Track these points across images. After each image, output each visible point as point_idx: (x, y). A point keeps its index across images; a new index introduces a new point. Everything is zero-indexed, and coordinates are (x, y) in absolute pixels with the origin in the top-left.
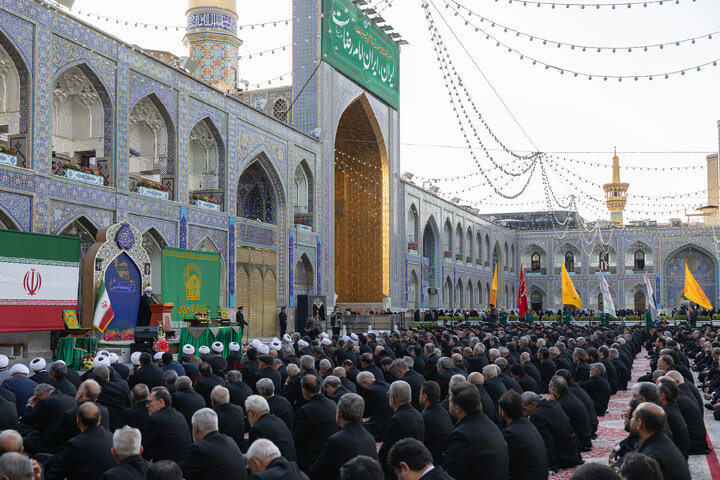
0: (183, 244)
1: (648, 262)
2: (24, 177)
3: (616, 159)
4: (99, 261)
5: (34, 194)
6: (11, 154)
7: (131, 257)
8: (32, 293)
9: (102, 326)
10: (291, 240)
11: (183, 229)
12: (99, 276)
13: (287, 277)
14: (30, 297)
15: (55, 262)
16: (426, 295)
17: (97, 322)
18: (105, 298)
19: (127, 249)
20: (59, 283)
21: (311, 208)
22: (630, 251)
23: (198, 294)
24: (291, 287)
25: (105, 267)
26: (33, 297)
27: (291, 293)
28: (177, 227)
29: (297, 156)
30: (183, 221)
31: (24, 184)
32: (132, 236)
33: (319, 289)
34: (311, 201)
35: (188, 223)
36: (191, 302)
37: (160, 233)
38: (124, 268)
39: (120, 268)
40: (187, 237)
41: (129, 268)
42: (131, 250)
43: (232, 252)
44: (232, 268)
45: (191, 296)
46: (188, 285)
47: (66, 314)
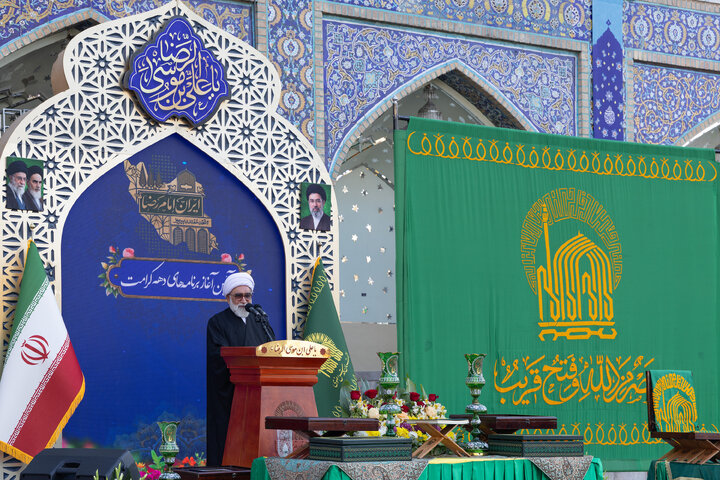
7: (222, 157)
19: (188, 123)
23: (604, 313)
28: (576, 72)
30: (608, 48)
32: (212, 70)
35: (630, 54)
36: (563, 347)
37: (492, 88)
38: (181, 202)
39: (161, 204)
40: (629, 108)
41: (210, 206)
42: (220, 127)
45: (565, 321)
46: (545, 279)
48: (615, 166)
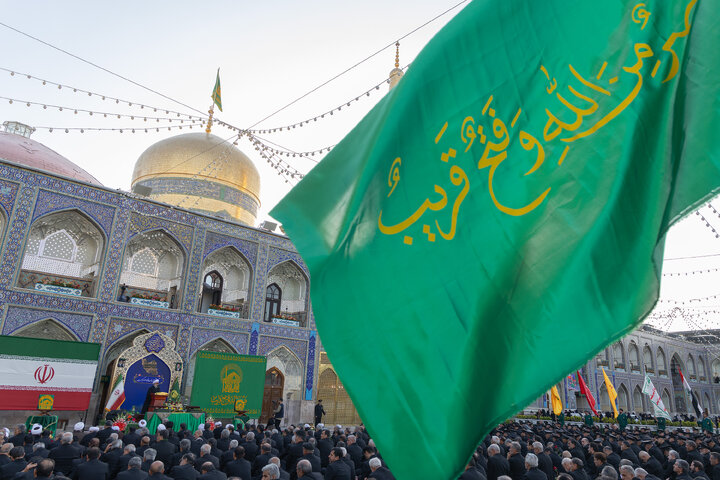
0: (253, 351)
2: (87, 304)
4: (123, 360)
5: (95, 315)
6: (77, 288)
7: (161, 358)
8: (43, 382)
9: (114, 408)
11: (254, 340)
12: (120, 371)
14: (41, 385)
15: (71, 360)
16: (573, 397)
18: (121, 388)
19: (156, 352)
20: (78, 376)
23: (237, 388)
25: (128, 366)
26: (44, 385)
28: (247, 338)
30: (255, 333)
31: (85, 308)
32: (162, 342)
35: (260, 335)
37: (229, 342)
38: (152, 366)
39: (147, 366)
40: (258, 345)
41: (158, 366)
42: (161, 353)
43: (312, 357)
44: (311, 369)
45: (228, 389)
46: (225, 381)
47: (42, 398)
48: (252, 360)
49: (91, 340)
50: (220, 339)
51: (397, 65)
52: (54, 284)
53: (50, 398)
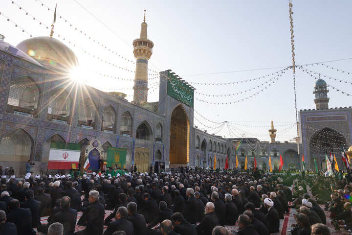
0: (117, 146)
1: (278, 154)
3: (272, 122)
5: (71, 132)
6: (66, 121)
7: (98, 150)
8: (65, 159)
9: (86, 168)
10: (154, 145)
11: (118, 142)
12: (87, 154)
13: (152, 156)
15: (73, 151)
16: (202, 163)
17: (85, 167)
18: (88, 161)
20: (74, 156)
21: (162, 136)
22: (272, 151)
24: (153, 159)
25: (88, 152)
26: (65, 160)
27: (153, 161)
28: (116, 141)
29: (158, 121)
30: (118, 140)
31: (68, 129)
33: (163, 160)
34: (162, 134)
37: (110, 143)
39: (94, 153)
40: (119, 144)
41: (97, 153)
42: (98, 147)
43: (133, 148)
44: (133, 153)
45: (116, 161)
46: (115, 158)
47: (73, 164)
49: (70, 142)
50: (108, 142)
51: (144, 20)
52: (58, 119)
53: (75, 165)
